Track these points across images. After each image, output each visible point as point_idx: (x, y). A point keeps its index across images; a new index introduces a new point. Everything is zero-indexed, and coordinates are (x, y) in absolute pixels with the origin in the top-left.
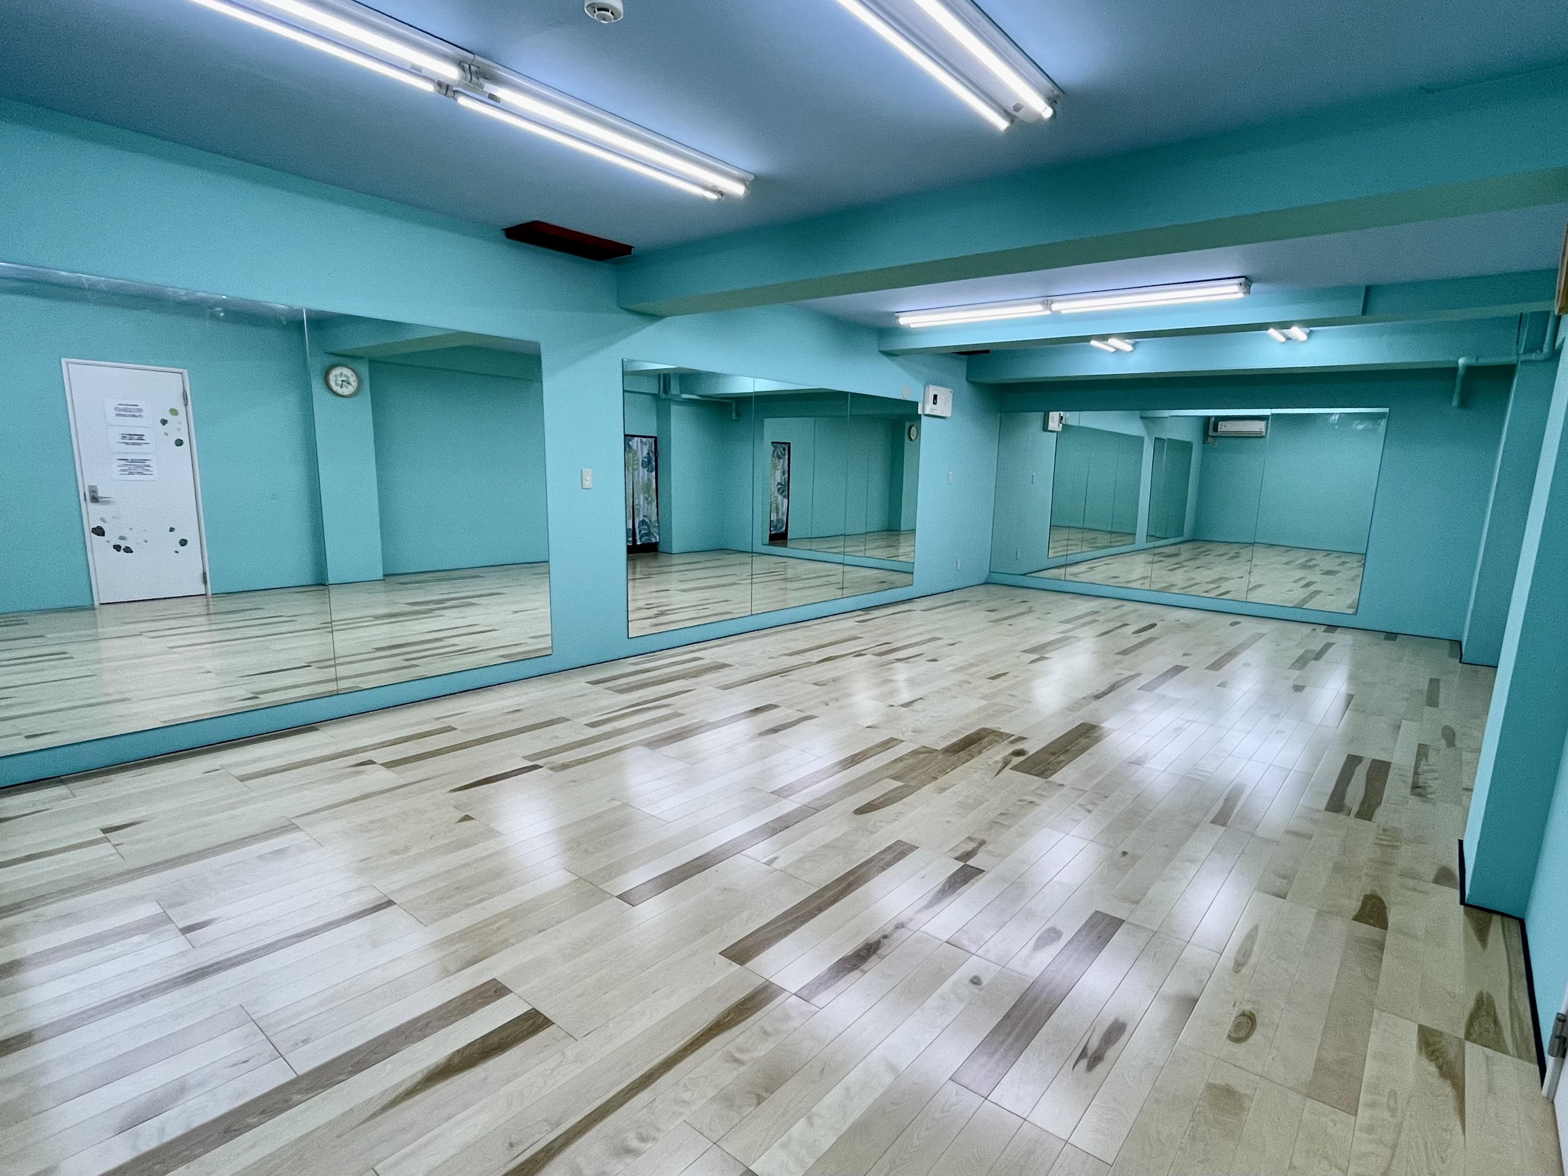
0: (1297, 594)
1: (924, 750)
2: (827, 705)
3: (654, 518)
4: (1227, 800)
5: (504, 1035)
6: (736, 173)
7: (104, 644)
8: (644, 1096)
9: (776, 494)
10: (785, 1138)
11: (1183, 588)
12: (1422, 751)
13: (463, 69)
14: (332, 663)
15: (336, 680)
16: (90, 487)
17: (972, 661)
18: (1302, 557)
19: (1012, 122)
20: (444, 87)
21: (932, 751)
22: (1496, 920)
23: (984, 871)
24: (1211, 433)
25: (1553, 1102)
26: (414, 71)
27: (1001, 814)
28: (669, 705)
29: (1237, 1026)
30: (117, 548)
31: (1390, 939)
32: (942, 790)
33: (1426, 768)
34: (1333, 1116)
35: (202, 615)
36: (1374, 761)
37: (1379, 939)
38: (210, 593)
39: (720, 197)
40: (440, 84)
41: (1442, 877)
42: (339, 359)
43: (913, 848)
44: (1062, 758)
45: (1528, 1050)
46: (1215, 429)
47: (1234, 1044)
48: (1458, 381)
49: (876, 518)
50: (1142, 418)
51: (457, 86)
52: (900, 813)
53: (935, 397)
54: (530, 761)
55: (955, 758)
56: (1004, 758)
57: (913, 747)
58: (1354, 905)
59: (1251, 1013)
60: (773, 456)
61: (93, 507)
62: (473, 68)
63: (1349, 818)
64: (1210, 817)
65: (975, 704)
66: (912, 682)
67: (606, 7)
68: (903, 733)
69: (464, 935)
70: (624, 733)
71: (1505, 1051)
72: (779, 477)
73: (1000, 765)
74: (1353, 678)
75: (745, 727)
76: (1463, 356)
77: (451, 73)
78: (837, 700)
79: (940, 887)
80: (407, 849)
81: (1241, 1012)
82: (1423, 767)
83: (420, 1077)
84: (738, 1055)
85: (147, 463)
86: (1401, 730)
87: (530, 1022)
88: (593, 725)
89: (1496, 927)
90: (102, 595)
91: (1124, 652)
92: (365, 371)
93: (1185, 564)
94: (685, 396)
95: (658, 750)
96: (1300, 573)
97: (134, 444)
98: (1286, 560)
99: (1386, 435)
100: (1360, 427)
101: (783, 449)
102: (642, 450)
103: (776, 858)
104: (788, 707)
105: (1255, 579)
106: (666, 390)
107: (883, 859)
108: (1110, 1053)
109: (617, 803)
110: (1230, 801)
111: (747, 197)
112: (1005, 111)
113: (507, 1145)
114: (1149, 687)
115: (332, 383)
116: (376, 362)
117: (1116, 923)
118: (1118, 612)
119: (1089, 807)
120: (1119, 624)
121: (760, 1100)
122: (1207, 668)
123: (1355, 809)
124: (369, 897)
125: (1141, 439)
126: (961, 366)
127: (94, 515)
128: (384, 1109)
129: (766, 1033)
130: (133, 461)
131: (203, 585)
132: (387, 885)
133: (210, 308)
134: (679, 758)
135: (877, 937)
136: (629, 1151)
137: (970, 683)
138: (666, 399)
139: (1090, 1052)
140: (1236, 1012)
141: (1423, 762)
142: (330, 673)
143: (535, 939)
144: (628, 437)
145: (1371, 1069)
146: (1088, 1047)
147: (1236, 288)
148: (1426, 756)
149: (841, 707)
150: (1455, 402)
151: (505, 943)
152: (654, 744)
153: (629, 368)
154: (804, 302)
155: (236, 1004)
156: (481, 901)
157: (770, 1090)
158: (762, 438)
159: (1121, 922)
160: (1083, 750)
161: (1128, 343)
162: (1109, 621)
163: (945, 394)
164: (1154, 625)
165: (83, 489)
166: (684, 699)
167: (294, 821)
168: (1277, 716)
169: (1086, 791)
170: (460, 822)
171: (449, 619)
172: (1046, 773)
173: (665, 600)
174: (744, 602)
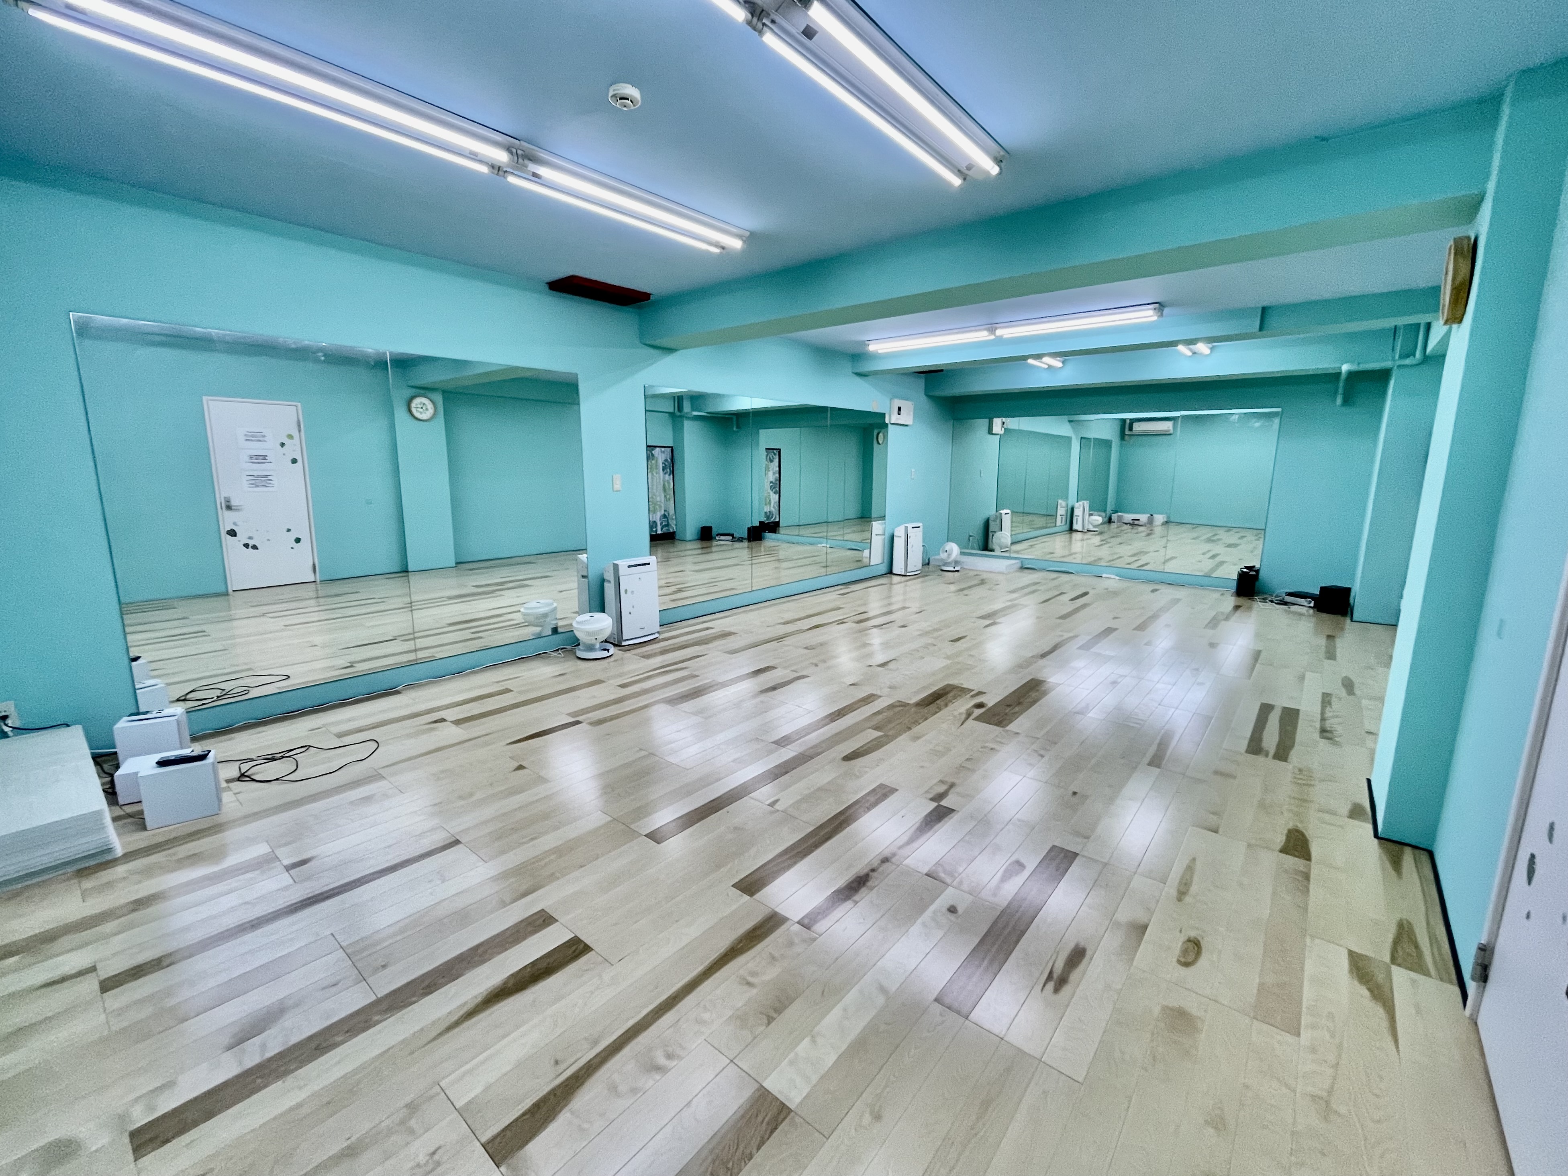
0: (1207, 565)
1: (898, 704)
2: (816, 665)
3: (672, 512)
4: (1160, 744)
5: (551, 960)
6: (734, 230)
7: (235, 623)
8: (669, 1018)
9: (770, 491)
10: (792, 1055)
11: (1110, 561)
12: (1326, 700)
13: (511, 153)
14: (412, 636)
15: (416, 650)
16: (225, 498)
17: (936, 627)
18: (1207, 533)
19: (965, 179)
20: (497, 169)
21: (904, 705)
22: (1408, 851)
23: (954, 810)
24: (1127, 432)
25: (1476, 1024)
26: (472, 156)
27: (968, 760)
28: (685, 668)
29: (1185, 952)
30: (246, 546)
31: (1315, 870)
32: (916, 738)
33: (1331, 714)
34: (1279, 1037)
35: (313, 598)
36: (1285, 709)
37: (1305, 870)
38: (318, 581)
39: (722, 250)
40: (493, 167)
41: (1355, 812)
42: (418, 391)
43: (893, 791)
44: (1017, 709)
45: (1449, 973)
46: (1131, 429)
47: (1183, 968)
48: (1341, 384)
49: (852, 510)
50: (1070, 421)
51: (506, 167)
52: (883, 759)
53: (899, 409)
54: (573, 717)
55: (926, 710)
56: (967, 710)
57: (890, 701)
58: (1280, 839)
59: (1195, 938)
60: (767, 460)
61: (228, 514)
62: (520, 152)
63: (1267, 759)
64: (1147, 759)
65: (941, 663)
66: (886, 645)
67: (625, 96)
68: (881, 689)
69: (519, 871)
70: (648, 693)
71: (1427, 974)
72: (772, 476)
73: (964, 716)
74: (1258, 635)
75: (748, 686)
76: (1346, 362)
77: (502, 157)
78: (824, 661)
79: (917, 825)
80: (471, 795)
81: (1186, 938)
82: (1328, 714)
83: (479, 999)
84: (750, 979)
85: (270, 478)
86: (1306, 681)
87: (574, 948)
88: (623, 686)
89: (1408, 856)
90: (234, 584)
91: (1064, 617)
92: (439, 398)
93: (1109, 540)
94: (695, 413)
95: (679, 706)
96: (1208, 546)
97: (259, 463)
98: (1195, 535)
99: (1279, 430)
100: (1257, 425)
101: (775, 453)
102: (661, 456)
103: (777, 801)
104: (785, 668)
105: (1170, 553)
106: (680, 408)
107: (868, 801)
108: (1074, 976)
109: (643, 753)
110: (1163, 746)
111: (743, 251)
112: (959, 171)
113: (552, 1061)
114: (1086, 647)
115: (414, 410)
116: (450, 392)
117: (1070, 857)
118: (1056, 583)
119: (1042, 752)
120: (1058, 593)
121: (770, 1020)
122: (1134, 629)
123: (1272, 752)
124: (439, 838)
125: (1068, 439)
126: (921, 382)
127: (228, 520)
128: (450, 1028)
129: (773, 958)
130: (258, 476)
131: (313, 575)
132: (455, 827)
133: (314, 353)
134: (696, 713)
135: (866, 871)
136: (659, 1069)
137: (935, 645)
138: (680, 416)
139: (1055, 976)
140: (1182, 938)
141: (1328, 708)
142: (410, 645)
143: (577, 873)
144: (650, 448)
145: (1308, 994)
146: (1054, 970)
147: (1151, 313)
148: (1330, 703)
149: (829, 668)
150: (1339, 401)
151: (552, 878)
152: (673, 701)
153: (650, 392)
154: (790, 335)
155: (329, 933)
156: (532, 839)
157: (779, 1011)
158: (758, 444)
159: (1076, 855)
160: (1034, 702)
161: (1059, 361)
162: (1050, 589)
163: (907, 406)
164: (1086, 594)
165: (220, 500)
166: (697, 662)
167: (380, 771)
168: (1197, 670)
169: (1038, 738)
170: (515, 770)
171: (508, 598)
172: (1004, 723)
173: (682, 579)
174: (746, 580)
